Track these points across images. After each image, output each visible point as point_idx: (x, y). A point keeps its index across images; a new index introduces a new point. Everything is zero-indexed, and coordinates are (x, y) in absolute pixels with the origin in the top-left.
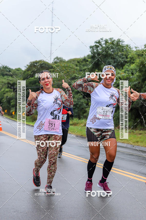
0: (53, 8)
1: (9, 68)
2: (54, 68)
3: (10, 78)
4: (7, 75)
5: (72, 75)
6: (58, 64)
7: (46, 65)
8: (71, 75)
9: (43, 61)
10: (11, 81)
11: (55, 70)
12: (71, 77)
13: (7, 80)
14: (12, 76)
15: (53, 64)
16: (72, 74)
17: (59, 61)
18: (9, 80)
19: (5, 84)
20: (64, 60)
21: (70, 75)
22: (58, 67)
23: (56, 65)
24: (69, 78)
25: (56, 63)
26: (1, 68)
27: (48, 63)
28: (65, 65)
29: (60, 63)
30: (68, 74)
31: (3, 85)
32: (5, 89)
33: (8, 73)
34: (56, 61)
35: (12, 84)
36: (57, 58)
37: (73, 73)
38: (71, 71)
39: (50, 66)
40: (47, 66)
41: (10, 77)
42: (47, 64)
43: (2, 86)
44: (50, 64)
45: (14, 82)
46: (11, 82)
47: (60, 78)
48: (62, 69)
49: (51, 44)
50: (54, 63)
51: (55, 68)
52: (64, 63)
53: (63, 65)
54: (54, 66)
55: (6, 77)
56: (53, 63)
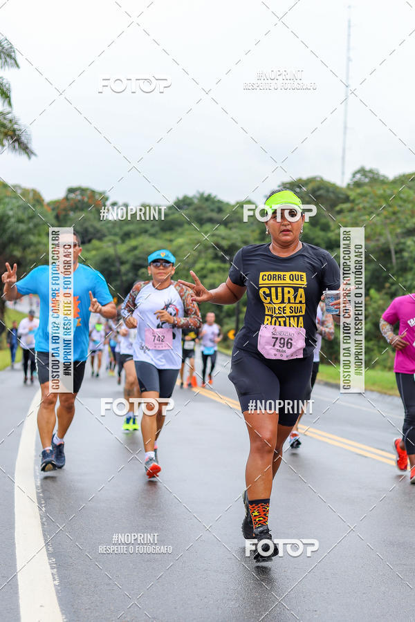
0: (349, 21)
1: (219, 202)
2: (353, 201)
3: (222, 231)
4: (211, 220)
5: (407, 222)
6: (366, 189)
7: (328, 191)
8: (405, 221)
9: (319, 179)
10: (223, 238)
11: (356, 208)
12: (404, 227)
13: (213, 235)
14: (225, 224)
15: (351, 190)
16: (406, 218)
17: (367, 180)
18: (218, 236)
19: (207, 248)
20: (384, 176)
21: (400, 222)
22: (363, 198)
23: (359, 191)
24: (399, 230)
25: (358, 185)
26: (196, 201)
27: (334, 186)
28: (385, 191)
29: (371, 186)
30: (394, 218)
31: (200, 252)
32: (206, 263)
33: (214, 215)
34: (360, 179)
35: (226, 247)
36: (362, 171)
37: (409, 217)
38: (402, 209)
39: (341, 196)
40: (332, 195)
41: (222, 227)
42: (331, 189)
43: (196, 253)
44: (341, 189)
45: (233, 241)
46: (225, 243)
47: (372, 229)
48: (377, 205)
49: (345, 128)
50: (352, 187)
51: (357, 202)
52: (385, 187)
53: (380, 192)
54: (352, 195)
55: (208, 227)
56: (349, 185)
